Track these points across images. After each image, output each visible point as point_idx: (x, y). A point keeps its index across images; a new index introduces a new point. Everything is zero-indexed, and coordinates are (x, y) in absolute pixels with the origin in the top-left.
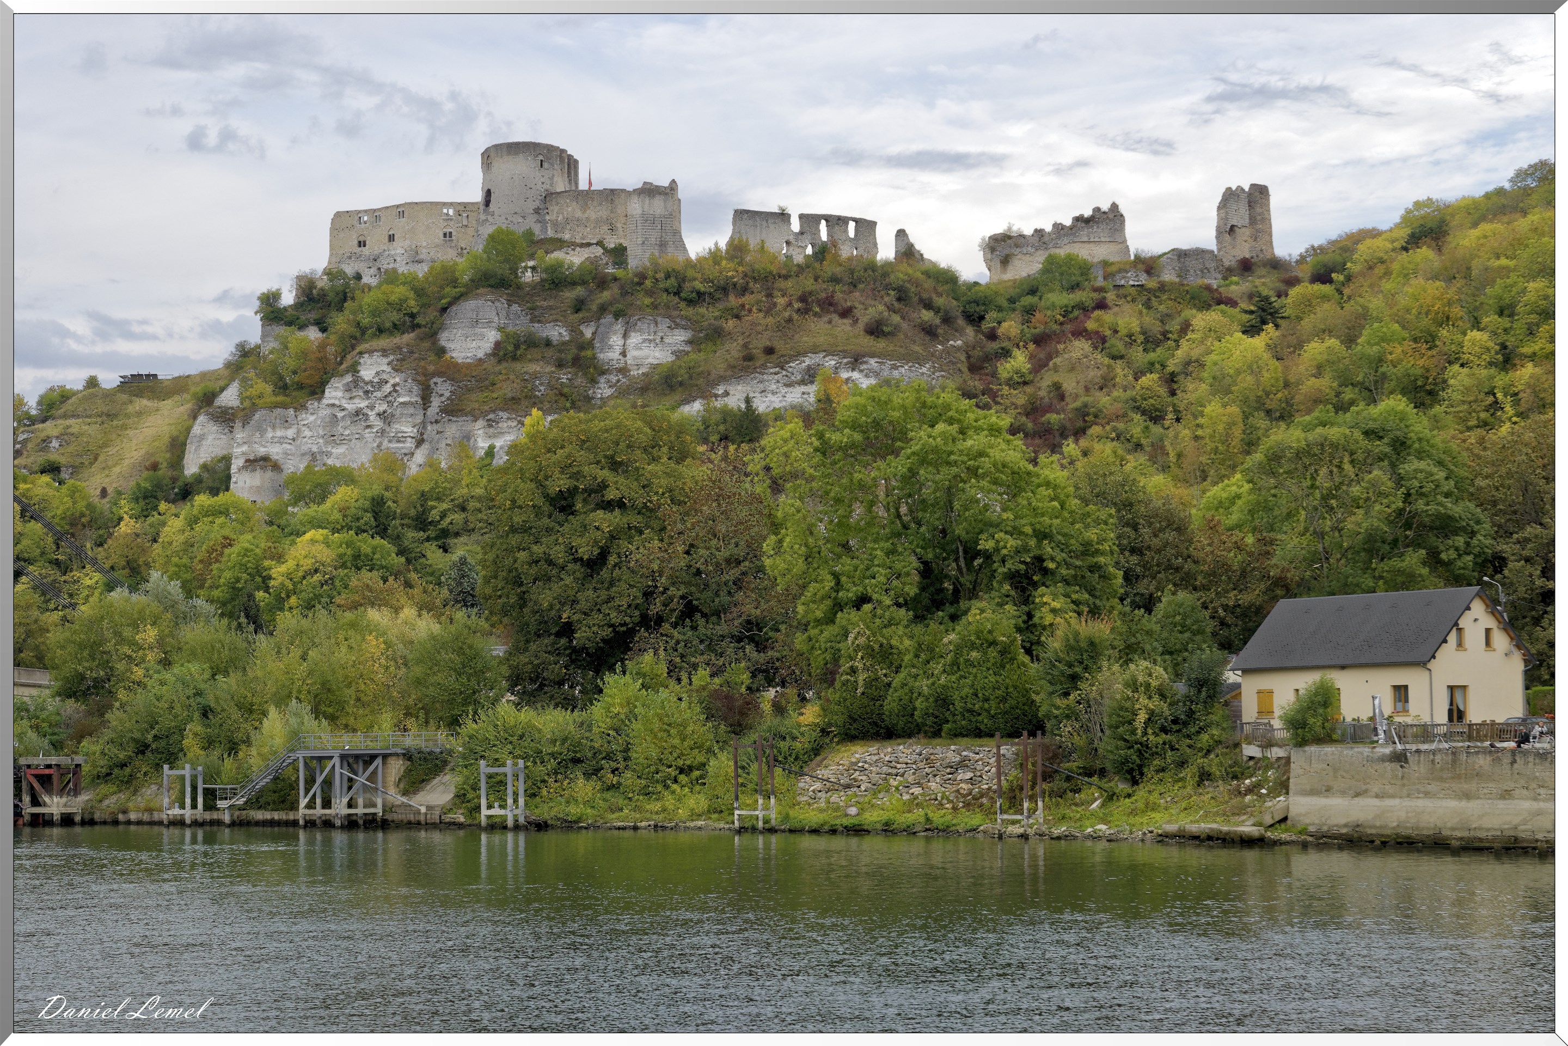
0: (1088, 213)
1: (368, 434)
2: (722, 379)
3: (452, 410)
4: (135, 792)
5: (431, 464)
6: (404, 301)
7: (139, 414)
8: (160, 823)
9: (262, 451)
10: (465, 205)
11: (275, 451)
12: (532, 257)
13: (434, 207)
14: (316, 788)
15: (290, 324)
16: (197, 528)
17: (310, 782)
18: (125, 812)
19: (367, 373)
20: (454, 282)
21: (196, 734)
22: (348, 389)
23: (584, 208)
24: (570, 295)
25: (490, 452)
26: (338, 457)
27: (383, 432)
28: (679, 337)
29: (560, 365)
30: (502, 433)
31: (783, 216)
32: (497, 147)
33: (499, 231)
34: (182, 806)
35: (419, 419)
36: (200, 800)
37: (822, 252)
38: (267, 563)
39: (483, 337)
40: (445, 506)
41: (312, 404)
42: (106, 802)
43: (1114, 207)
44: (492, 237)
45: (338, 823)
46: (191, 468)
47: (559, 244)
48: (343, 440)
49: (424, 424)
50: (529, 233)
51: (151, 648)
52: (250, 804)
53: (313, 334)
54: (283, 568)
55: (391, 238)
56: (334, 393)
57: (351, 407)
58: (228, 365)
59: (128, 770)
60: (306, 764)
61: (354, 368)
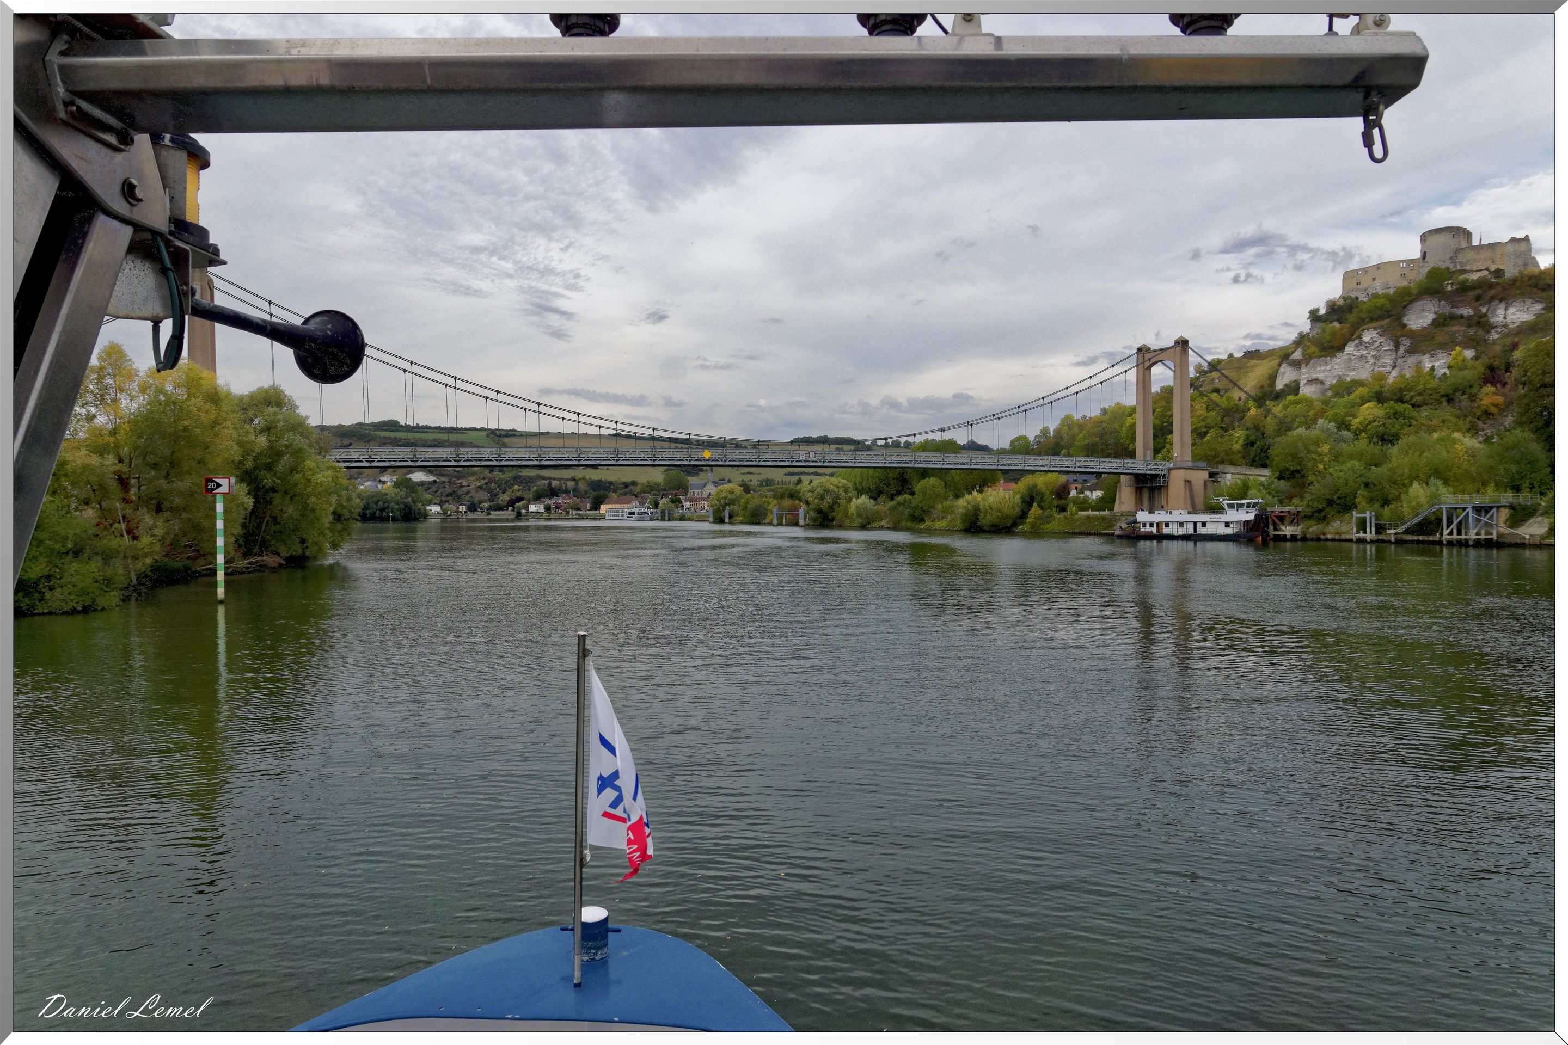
1: (1367, 366)
3: (1411, 351)
4: (1328, 524)
5: (1402, 376)
6: (1383, 305)
7: (1253, 366)
8: (1351, 540)
9: (1315, 376)
10: (1412, 261)
11: (1321, 376)
12: (1449, 279)
13: (1397, 263)
14: (1454, 526)
15: (1325, 321)
16: (1289, 410)
17: (1450, 523)
18: (1324, 534)
19: (1366, 338)
20: (1409, 294)
21: (1363, 496)
22: (1357, 346)
23: (1477, 253)
24: (1472, 294)
25: (1433, 368)
26: (1352, 375)
27: (1375, 364)
28: (1538, 308)
29: (1469, 326)
30: (1439, 360)
32: (1430, 232)
33: (1434, 268)
34: (1365, 532)
35: (1394, 356)
36: (1373, 529)
38: (1348, 418)
39: (1426, 317)
40: (1412, 394)
41: (1339, 355)
42: (1311, 529)
44: (1430, 272)
45: (1471, 543)
46: (1279, 385)
47: (1465, 272)
48: (1355, 369)
49: (1396, 359)
50: (1448, 268)
51: (1326, 455)
52: (1407, 532)
53: (1336, 325)
54: (1357, 420)
55: (1374, 279)
56: (1350, 348)
57: (1358, 354)
58: (1294, 342)
59: (1323, 514)
60: (1447, 511)
61: (1360, 337)
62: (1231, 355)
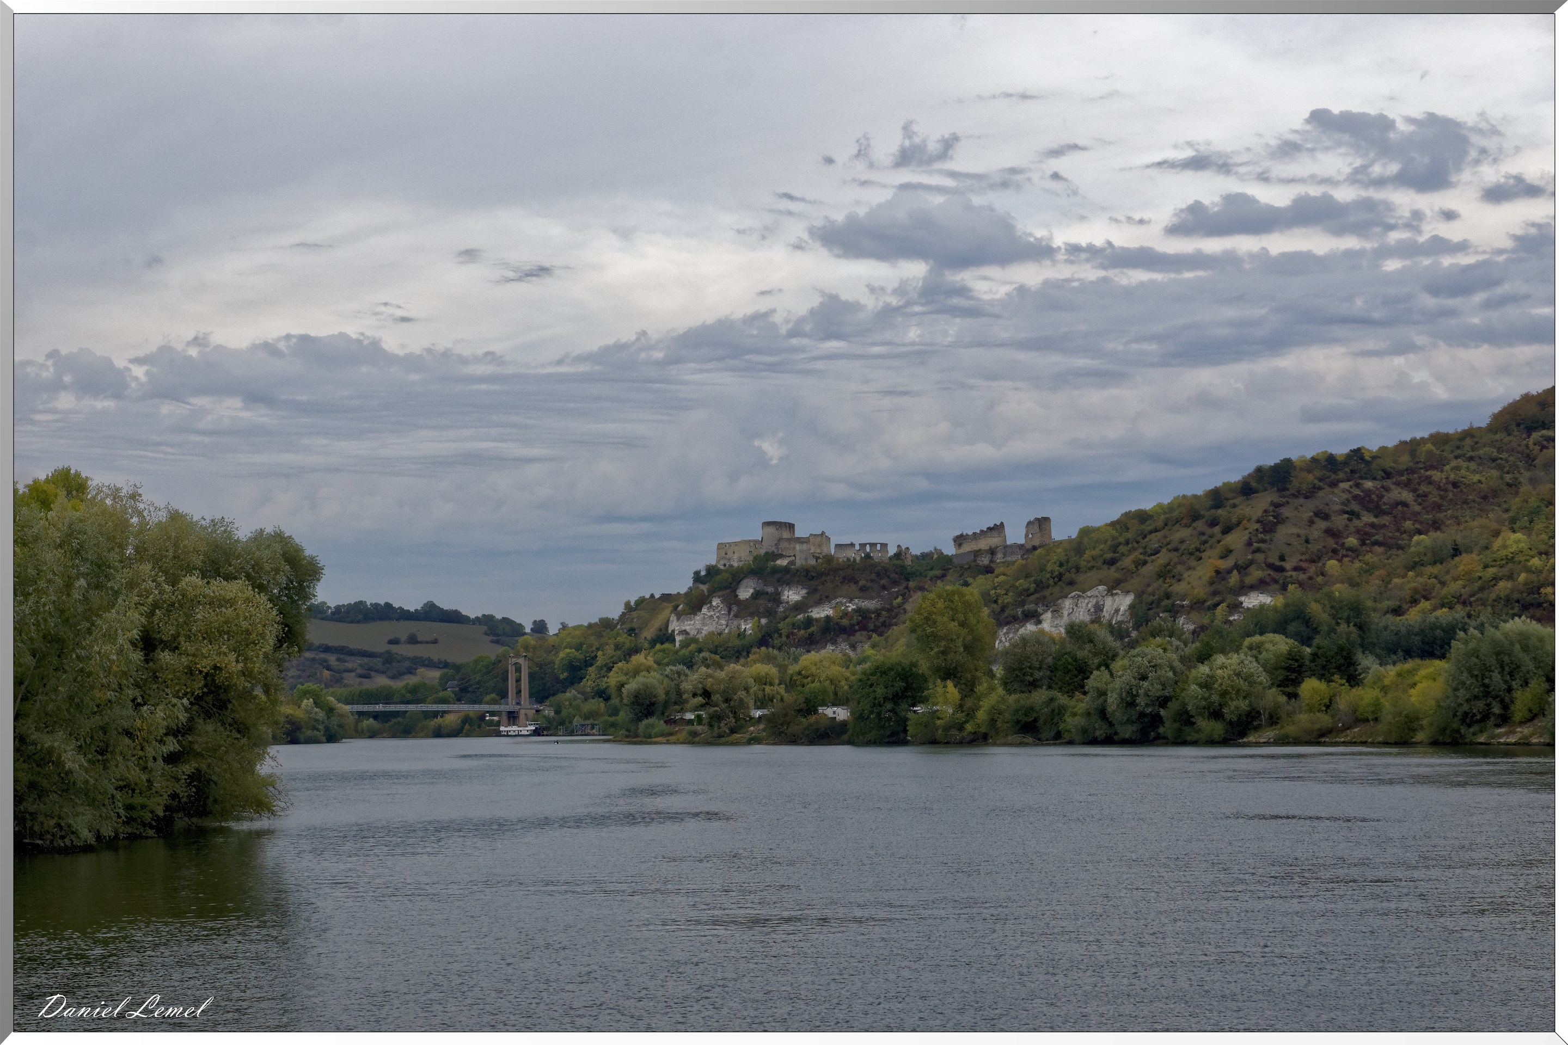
0: (992, 526)
1: (714, 623)
2: (812, 607)
3: (736, 616)
5: (730, 634)
9: (684, 628)
10: (754, 543)
11: (688, 628)
12: (770, 562)
13: (747, 542)
15: (700, 583)
19: (714, 604)
20: (744, 572)
22: (708, 609)
23: (790, 544)
24: (777, 576)
25: (745, 630)
26: (705, 630)
27: (717, 623)
28: (804, 592)
29: (769, 601)
30: (749, 624)
31: (852, 545)
32: (768, 523)
35: (727, 619)
37: (868, 556)
39: (749, 591)
41: (698, 613)
43: (1002, 523)
44: (762, 553)
46: (668, 632)
47: (780, 557)
48: (706, 625)
49: (728, 621)
50: (773, 552)
53: (705, 587)
55: (734, 553)
56: (705, 610)
57: (709, 614)
58: (684, 594)
61: (711, 602)
62: (652, 596)
